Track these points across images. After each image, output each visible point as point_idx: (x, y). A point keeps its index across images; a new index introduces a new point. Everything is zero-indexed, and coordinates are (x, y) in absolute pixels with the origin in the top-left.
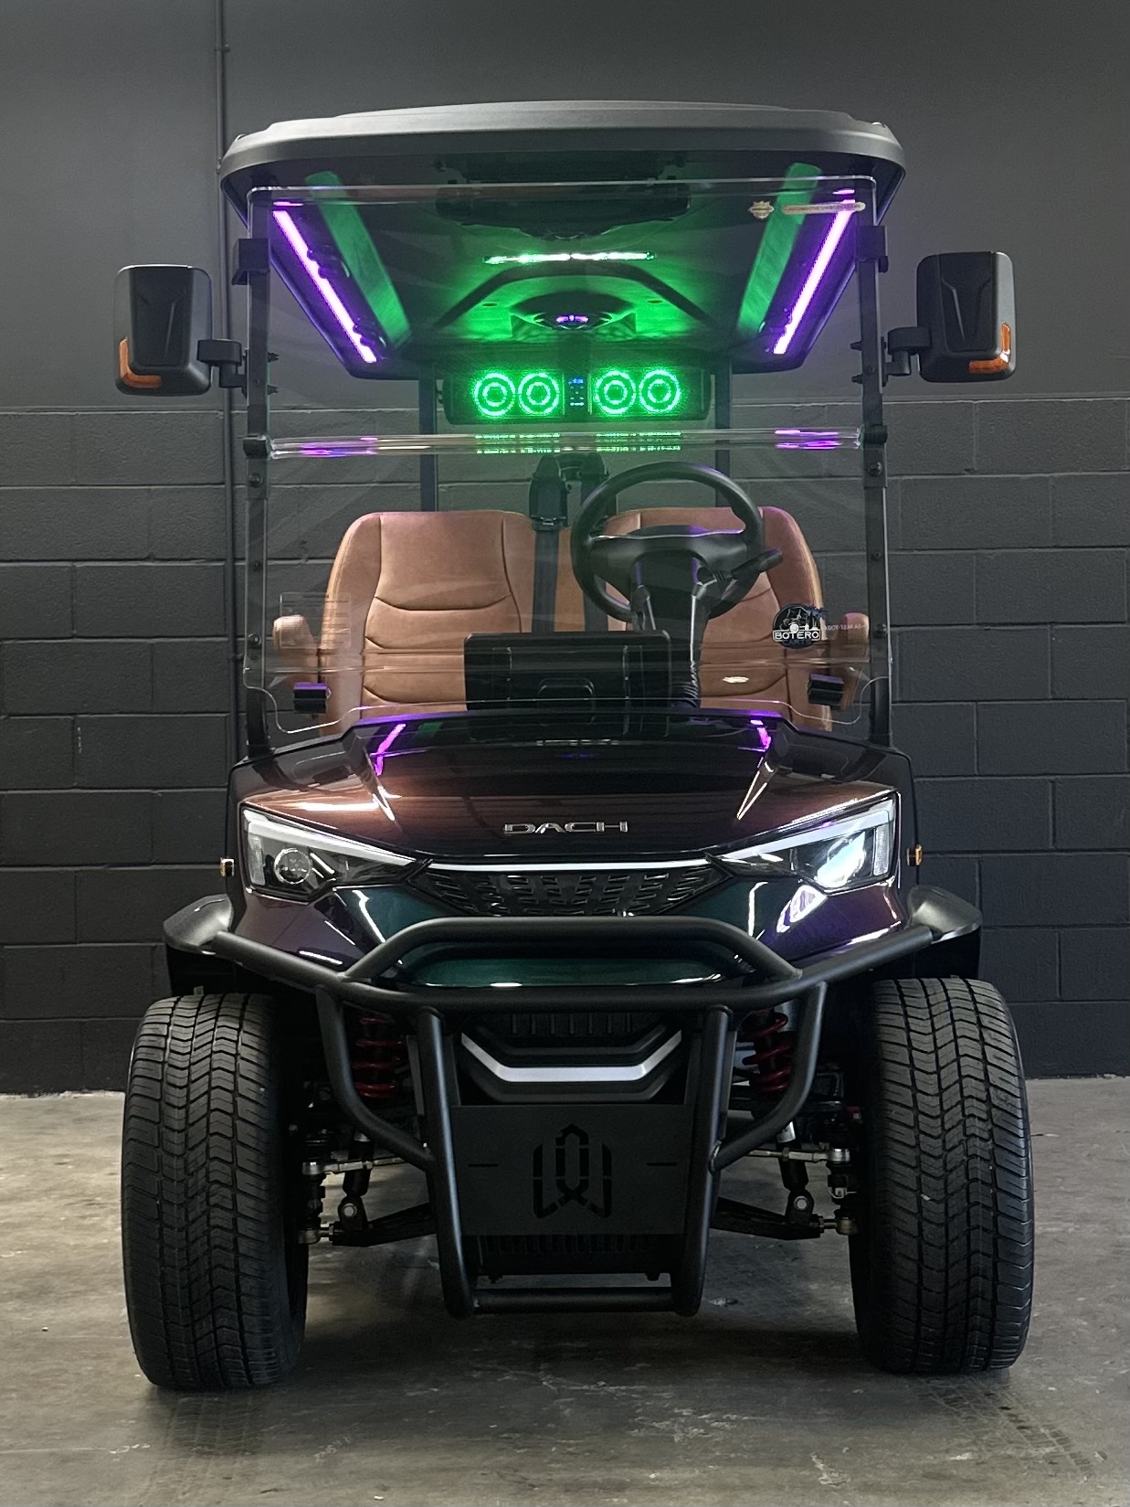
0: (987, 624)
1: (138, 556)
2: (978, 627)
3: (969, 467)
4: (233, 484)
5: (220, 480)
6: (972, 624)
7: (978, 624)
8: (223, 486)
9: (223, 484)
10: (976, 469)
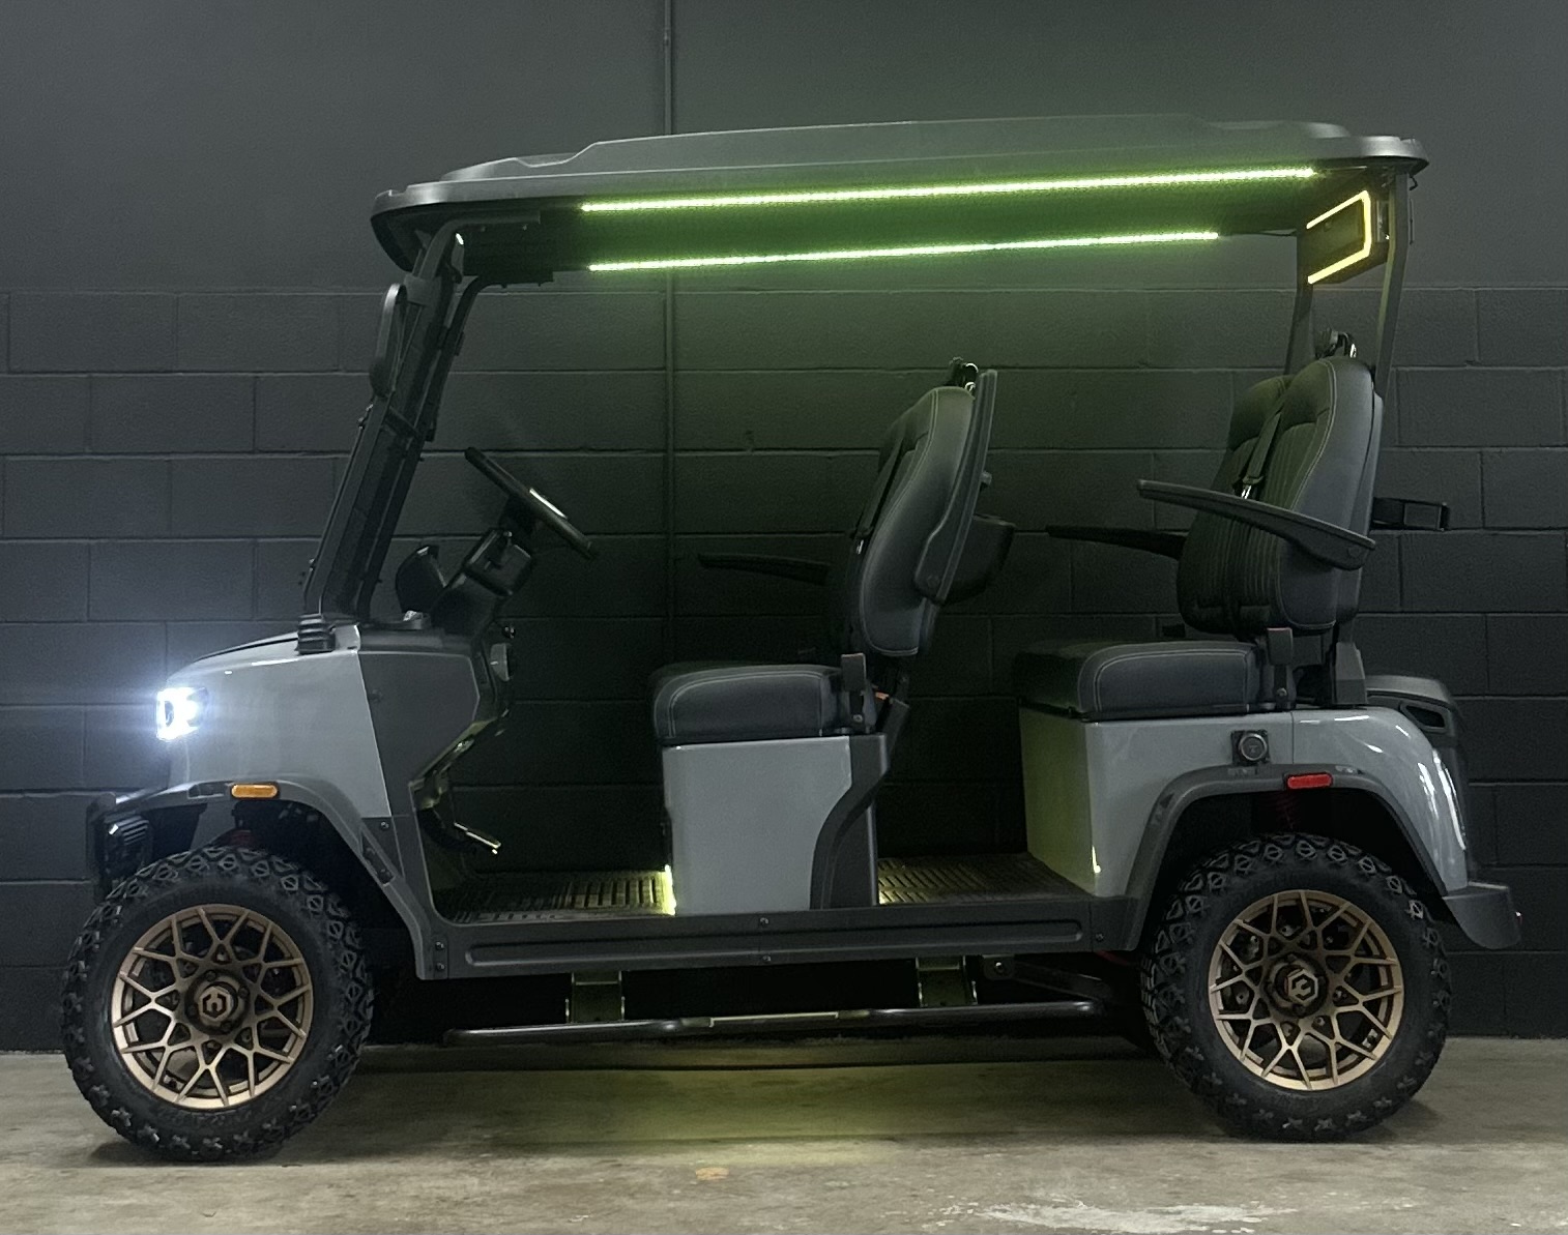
0: (1494, 528)
1: (570, 447)
2: (1485, 532)
3: (1472, 359)
4: (674, 370)
5: (661, 366)
6: (1479, 528)
7: (1484, 528)
8: (664, 372)
9: (664, 368)
10: (1477, 359)
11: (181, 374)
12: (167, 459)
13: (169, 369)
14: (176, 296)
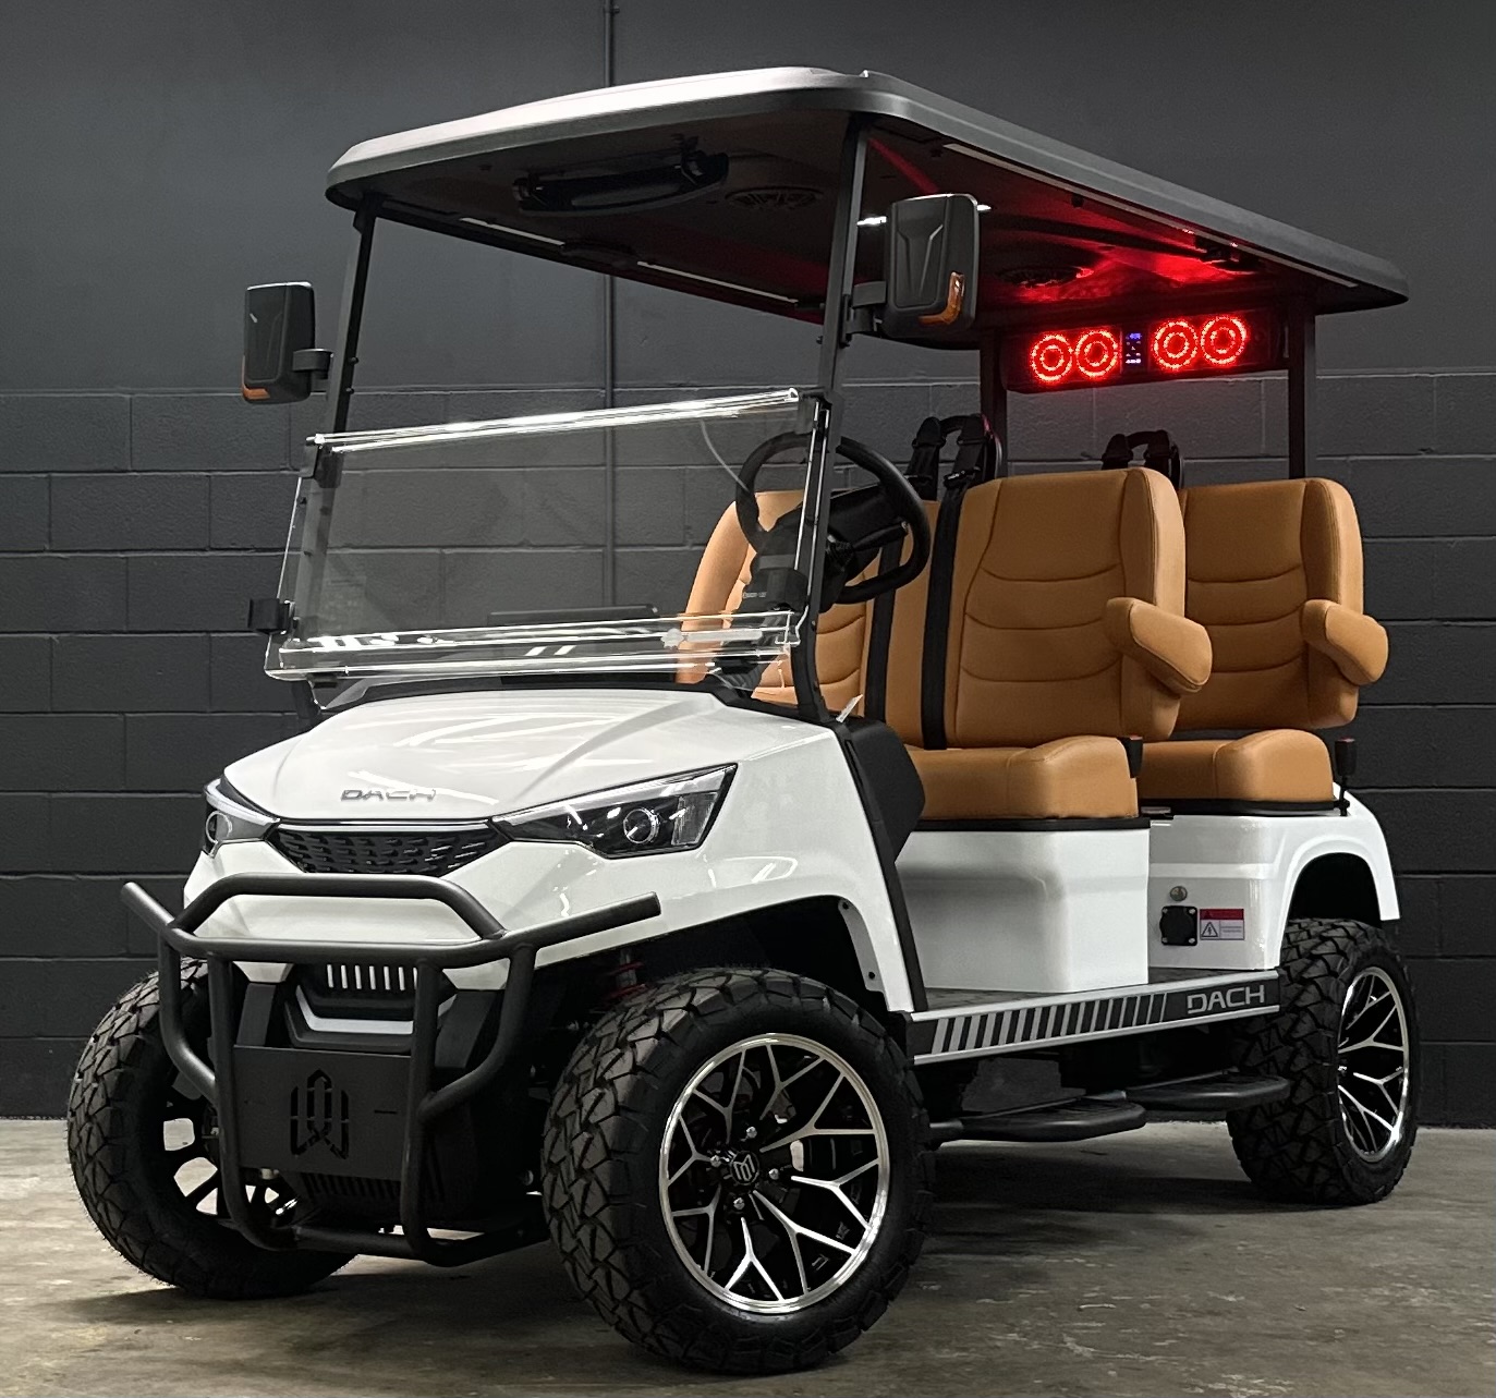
1: (511, 542)
4: (614, 466)
5: (600, 463)
8: (603, 468)
9: (602, 465)
11: (135, 474)
12: (122, 556)
13: (123, 468)
14: (128, 396)
